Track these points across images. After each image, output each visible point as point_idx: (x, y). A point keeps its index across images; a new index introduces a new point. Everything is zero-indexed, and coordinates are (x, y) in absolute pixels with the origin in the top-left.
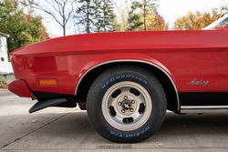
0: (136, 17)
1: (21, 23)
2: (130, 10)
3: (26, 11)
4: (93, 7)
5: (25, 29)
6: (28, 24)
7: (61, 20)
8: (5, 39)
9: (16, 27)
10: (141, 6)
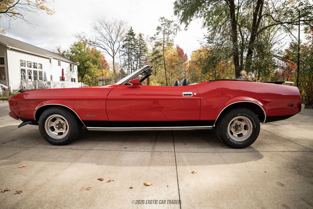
0: (157, 52)
1: (87, 56)
2: (154, 47)
3: (91, 48)
4: (132, 45)
5: (89, 59)
6: (92, 56)
7: (111, 53)
8: (76, 67)
9: (84, 58)
10: (161, 45)
